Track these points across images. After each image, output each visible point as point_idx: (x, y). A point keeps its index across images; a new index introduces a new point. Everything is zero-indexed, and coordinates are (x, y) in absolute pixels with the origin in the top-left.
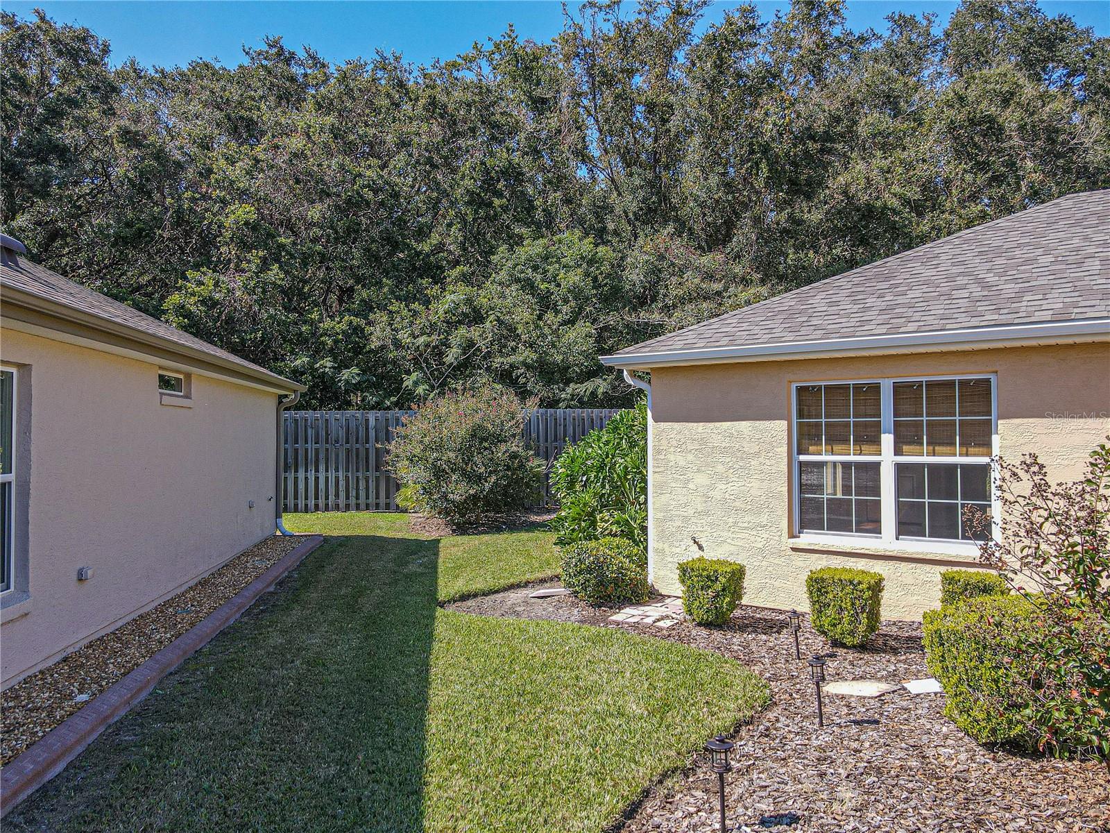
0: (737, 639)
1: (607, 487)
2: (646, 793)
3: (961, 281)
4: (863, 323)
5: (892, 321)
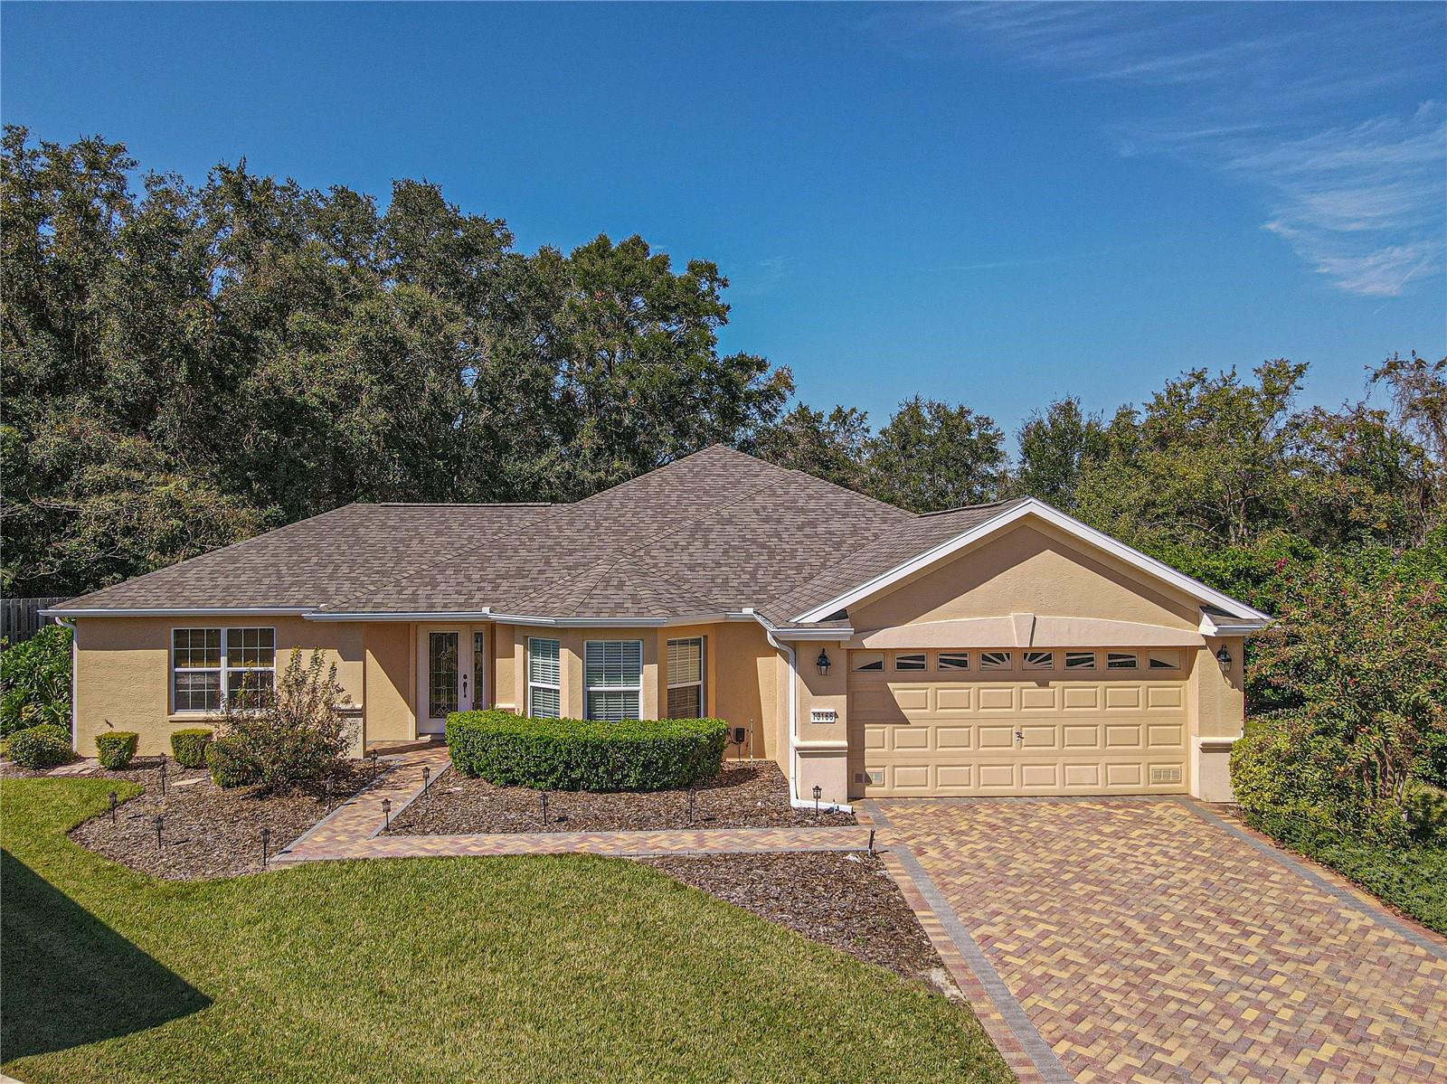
0: (131, 774)
1: (36, 688)
2: (82, 823)
3: (271, 570)
4: (211, 597)
5: (227, 598)
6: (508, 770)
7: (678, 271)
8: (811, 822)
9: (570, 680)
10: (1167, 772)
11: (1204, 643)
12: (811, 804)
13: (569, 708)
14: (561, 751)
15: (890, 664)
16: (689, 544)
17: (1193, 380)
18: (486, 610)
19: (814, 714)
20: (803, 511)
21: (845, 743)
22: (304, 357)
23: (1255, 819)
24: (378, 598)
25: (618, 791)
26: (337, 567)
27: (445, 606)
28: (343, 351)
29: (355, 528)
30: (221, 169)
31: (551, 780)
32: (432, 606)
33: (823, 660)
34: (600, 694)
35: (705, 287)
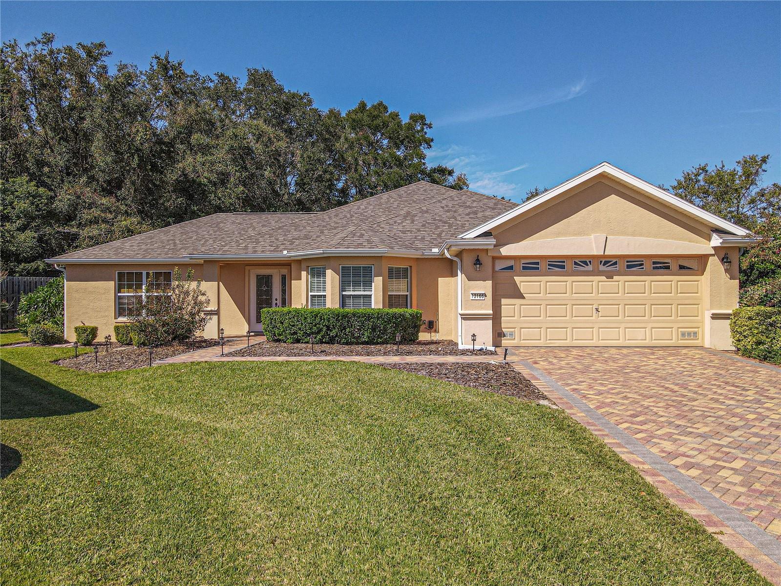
0: (93, 347)
3: (171, 242)
4: (138, 254)
5: (146, 254)
6: (295, 333)
7: (405, 120)
8: (470, 354)
9: (332, 287)
10: (689, 334)
11: (713, 252)
12: (471, 347)
13: (332, 303)
14: (324, 319)
15: (518, 267)
16: (403, 222)
17: (701, 171)
18: (285, 252)
19: (472, 294)
20: (469, 207)
21: (491, 312)
22: (199, 158)
23: (747, 353)
24: (226, 248)
25: (358, 343)
26: (207, 241)
27: (263, 252)
28: (220, 154)
29: (218, 223)
30: (156, 58)
31: (319, 337)
32: (255, 252)
33: (478, 262)
34: (349, 296)
35: (419, 128)
